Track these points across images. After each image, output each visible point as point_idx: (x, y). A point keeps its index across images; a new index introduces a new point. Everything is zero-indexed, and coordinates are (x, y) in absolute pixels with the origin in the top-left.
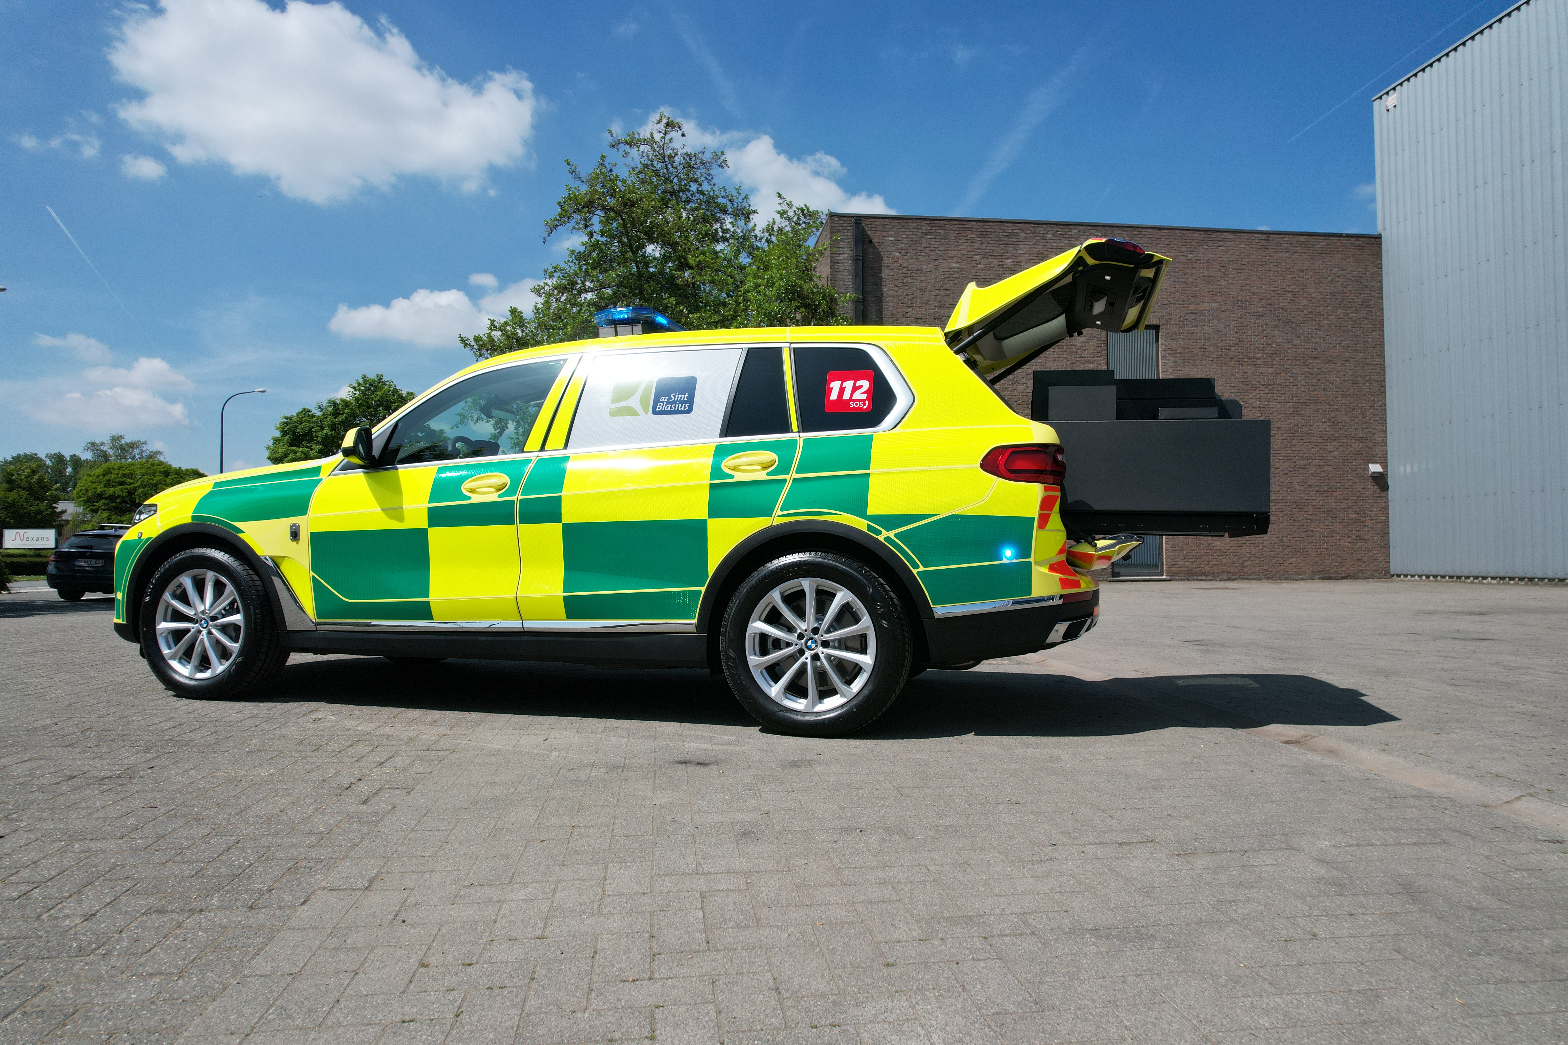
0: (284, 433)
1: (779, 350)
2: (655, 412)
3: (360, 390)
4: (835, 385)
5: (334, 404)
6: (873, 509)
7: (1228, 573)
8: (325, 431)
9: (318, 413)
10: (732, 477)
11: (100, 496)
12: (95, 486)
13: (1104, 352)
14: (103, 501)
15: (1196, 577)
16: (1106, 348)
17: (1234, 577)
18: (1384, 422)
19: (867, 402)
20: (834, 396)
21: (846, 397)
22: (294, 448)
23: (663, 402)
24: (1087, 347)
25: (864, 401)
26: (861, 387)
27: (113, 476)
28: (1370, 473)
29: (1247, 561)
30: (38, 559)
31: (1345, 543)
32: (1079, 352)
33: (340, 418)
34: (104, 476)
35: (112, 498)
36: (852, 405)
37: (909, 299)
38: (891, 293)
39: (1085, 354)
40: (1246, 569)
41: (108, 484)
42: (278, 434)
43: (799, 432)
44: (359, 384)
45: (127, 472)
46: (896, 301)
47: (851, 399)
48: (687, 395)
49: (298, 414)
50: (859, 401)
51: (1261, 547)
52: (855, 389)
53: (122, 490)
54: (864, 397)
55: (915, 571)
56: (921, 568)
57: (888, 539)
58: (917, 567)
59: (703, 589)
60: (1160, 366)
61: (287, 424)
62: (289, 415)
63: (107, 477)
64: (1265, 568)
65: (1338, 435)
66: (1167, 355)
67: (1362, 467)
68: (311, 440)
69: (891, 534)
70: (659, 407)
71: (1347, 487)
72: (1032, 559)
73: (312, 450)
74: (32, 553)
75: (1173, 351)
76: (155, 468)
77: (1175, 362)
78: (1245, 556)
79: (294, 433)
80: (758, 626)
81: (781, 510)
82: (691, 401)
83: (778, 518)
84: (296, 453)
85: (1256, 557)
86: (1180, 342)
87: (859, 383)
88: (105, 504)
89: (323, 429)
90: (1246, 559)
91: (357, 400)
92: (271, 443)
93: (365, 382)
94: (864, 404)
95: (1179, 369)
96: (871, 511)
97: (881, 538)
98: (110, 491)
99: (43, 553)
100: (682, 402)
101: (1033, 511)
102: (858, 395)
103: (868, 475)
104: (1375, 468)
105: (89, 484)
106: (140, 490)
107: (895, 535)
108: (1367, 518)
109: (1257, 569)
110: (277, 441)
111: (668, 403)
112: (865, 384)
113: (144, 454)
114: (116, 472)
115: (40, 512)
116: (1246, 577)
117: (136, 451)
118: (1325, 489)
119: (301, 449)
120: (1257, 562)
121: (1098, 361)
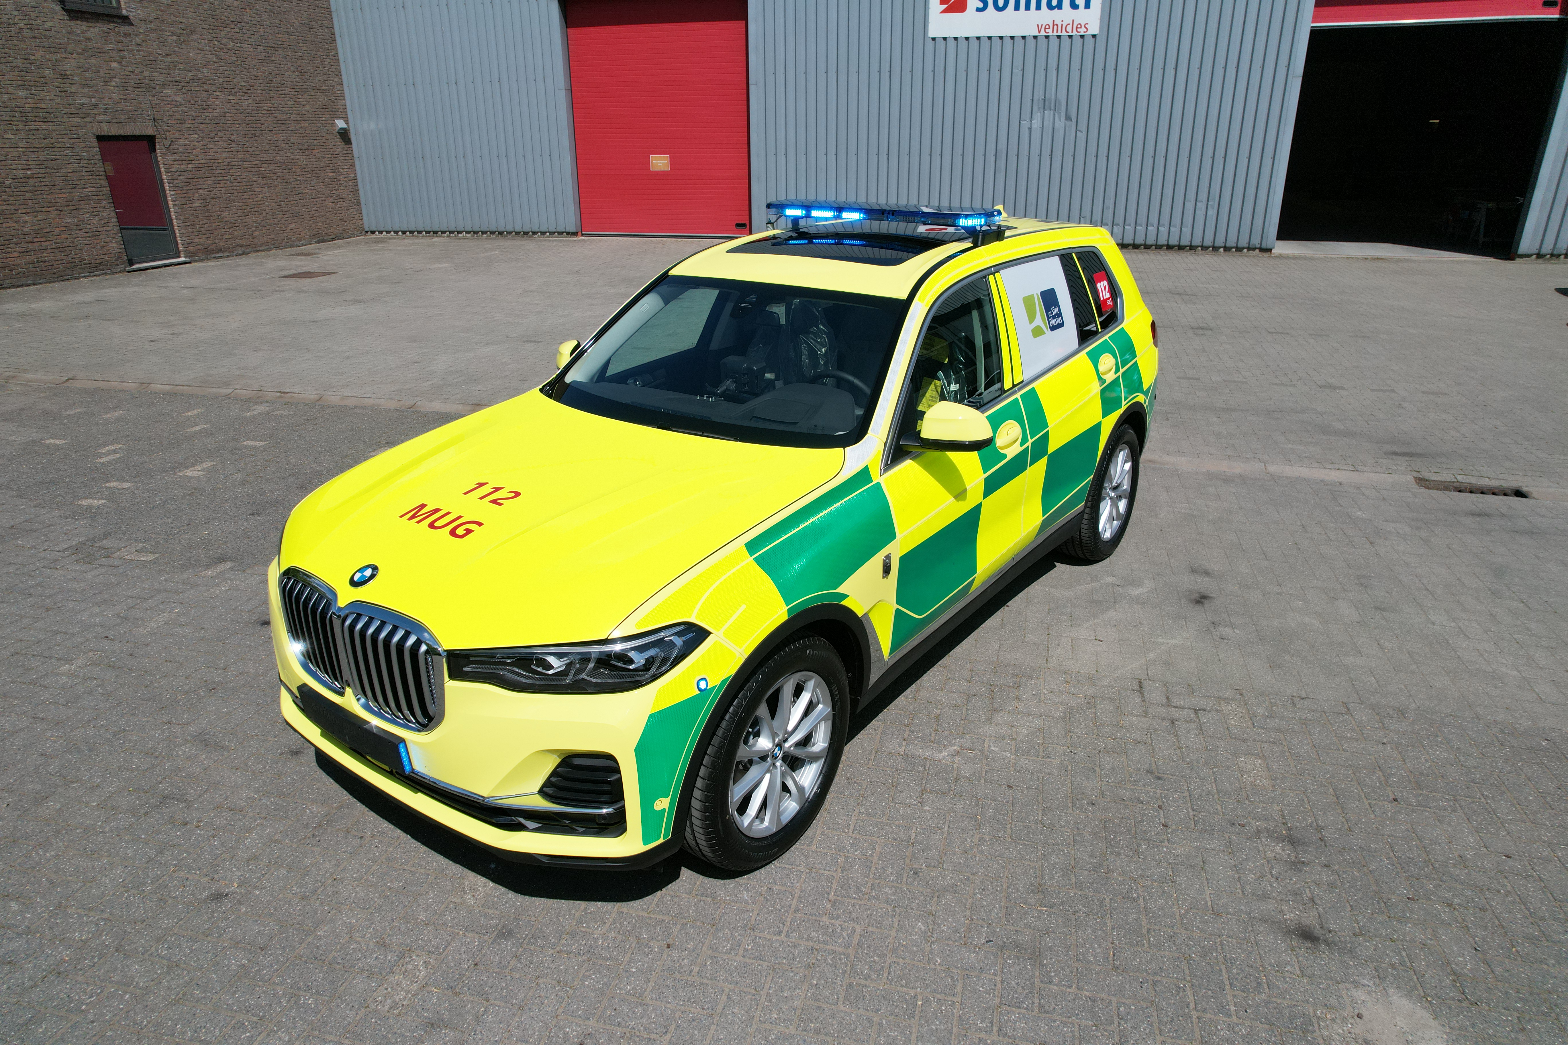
2: (1051, 329)
7: (242, 246)
15: (213, 255)
18: (339, 74)
28: (337, 129)
31: (329, 203)
40: (255, 241)
65: (306, 87)
67: (330, 122)
71: (322, 144)
85: (263, 226)
104: (340, 124)
108: (342, 177)
116: (258, 249)
118: (306, 147)
120: (264, 231)
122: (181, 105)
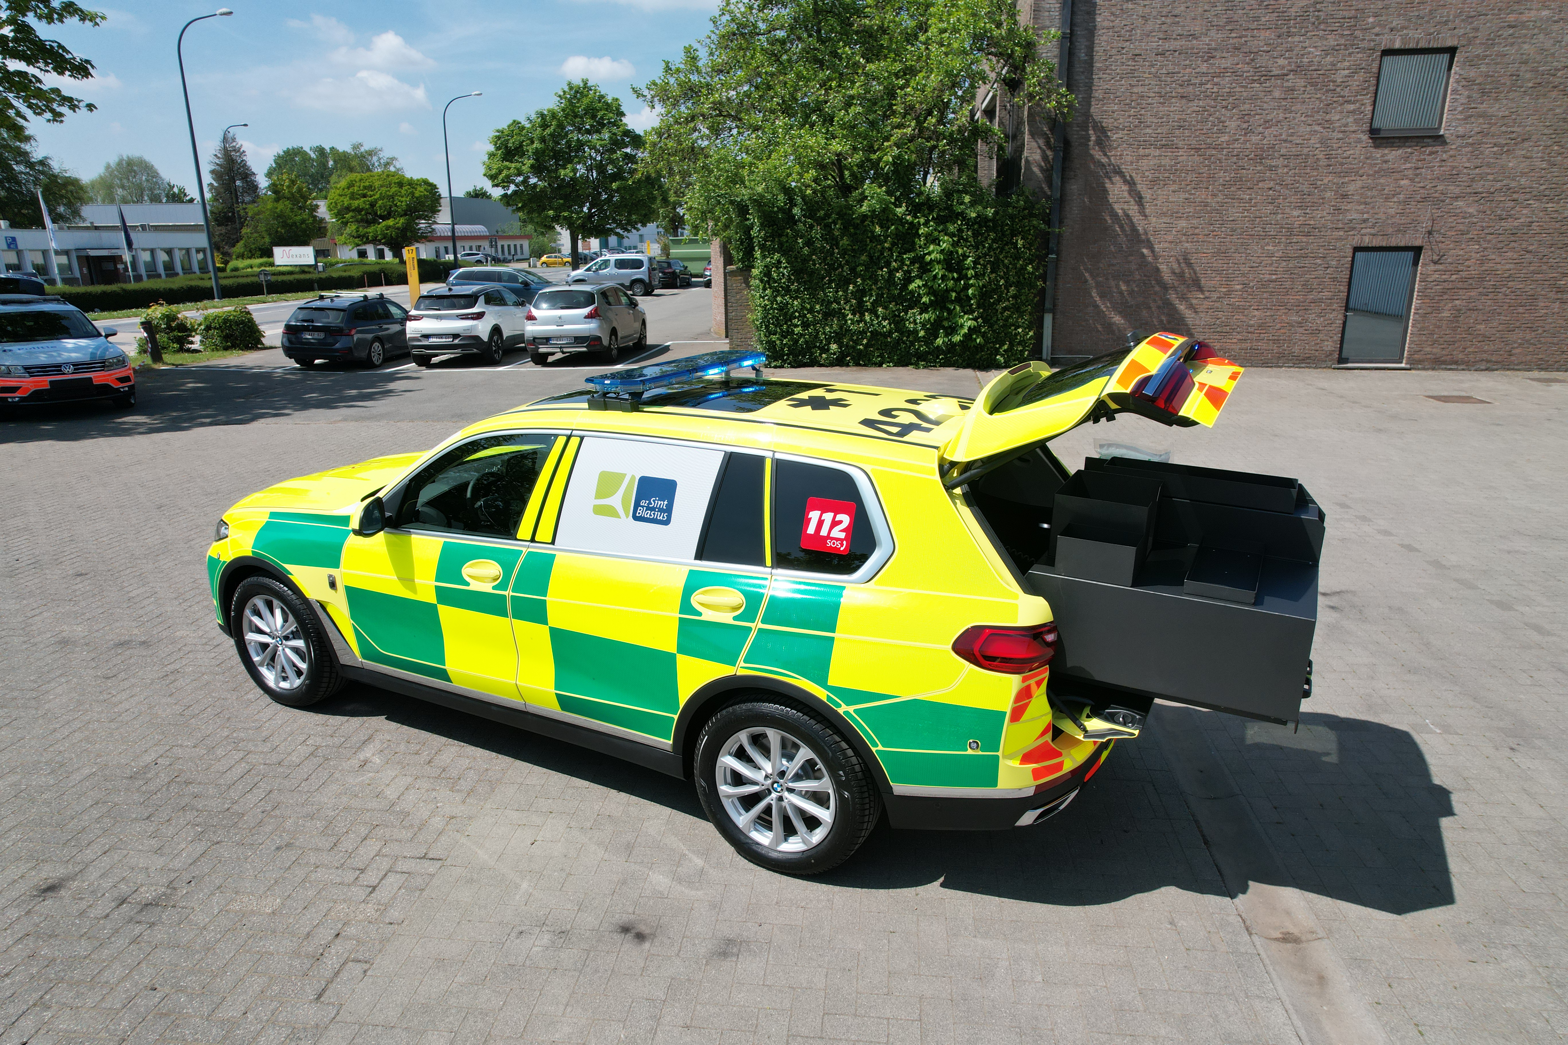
0: (498, 149)
1: (760, 460)
2: (635, 518)
3: (566, 98)
4: (814, 515)
5: (542, 115)
6: (833, 680)
7: (1489, 361)
8: (535, 146)
9: (528, 125)
10: (700, 614)
11: (348, 209)
12: (342, 199)
13: (1372, 89)
14: (351, 214)
15: (1444, 366)
16: (1375, 82)
17: (1495, 367)
19: (845, 542)
20: (811, 530)
21: (824, 532)
22: (507, 163)
23: (643, 507)
24: (1350, 83)
25: (841, 540)
26: (840, 522)
27: (356, 188)
29: (1517, 348)
30: (303, 276)
32: (1338, 89)
33: (548, 131)
34: (348, 188)
35: (358, 210)
36: (829, 543)
37: (1127, 31)
38: (1106, 24)
39: (1346, 92)
40: (1513, 358)
41: (353, 197)
42: (492, 148)
43: (772, 567)
44: (564, 92)
45: (367, 184)
46: (1111, 33)
47: (828, 537)
48: (666, 503)
49: (509, 126)
50: (837, 539)
51: (1540, 331)
52: (835, 523)
53: (364, 202)
54: (842, 535)
55: (874, 749)
56: (880, 748)
57: (846, 713)
58: (876, 745)
59: (676, 717)
60: (1447, 104)
61: (499, 138)
62: (501, 129)
63: (351, 190)
64: (1540, 356)
66: (1460, 88)
68: (523, 155)
69: (851, 709)
70: (640, 512)
72: (1000, 754)
73: (524, 165)
74: (298, 269)
75: (1469, 82)
76: (390, 178)
77: (1469, 97)
78: (1515, 342)
79: (507, 147)
80: (728, 761)
81: (745, 661)
82: (669, 510)
83: (742, 669)
84: (509, 169)
85: (1531, 344)
86: (1483, 68)
87: (839, 517)
88: (352, 217)
89: (532, 142)
90: (1516, 345)
91: (563, 110)
92: (485, 159)
93: (571, 88)
94: (842, 545)
95: (1473, 106)
96: (831, 682)
97: (841, 711)
98: (356, 203)
99: (306, 269)
100: (661, 510)
101: (1006, 705)
102: (837, 533)
103: (832, 639)
105: (337, 197)
106: (380, 202)
107: (855, 711)
109: (1529, 358)
110: (491, 155)
111: (648, 508)
112: (845, 519)
113: (382, 161)
114: (358, 184)
115: (303, 221)
116: (1512, 367)
117: (375, 159)
119: (513, 165)
120: (1531, 349)
121: (1362, 100)
122: (1472, 216)
